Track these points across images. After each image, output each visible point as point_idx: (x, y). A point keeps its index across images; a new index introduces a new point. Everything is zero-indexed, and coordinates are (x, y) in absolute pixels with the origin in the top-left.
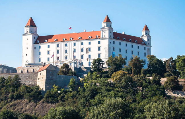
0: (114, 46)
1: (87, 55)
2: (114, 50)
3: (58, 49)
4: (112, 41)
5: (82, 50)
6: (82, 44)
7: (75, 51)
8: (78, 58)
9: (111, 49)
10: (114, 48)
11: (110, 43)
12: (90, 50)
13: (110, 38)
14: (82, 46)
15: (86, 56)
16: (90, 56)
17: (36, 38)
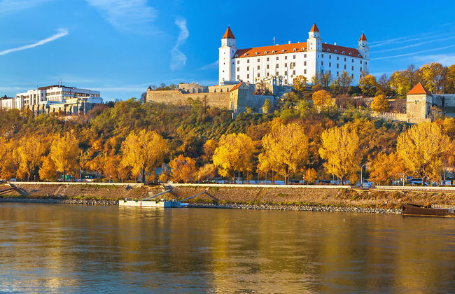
0: (322, 60)
1: (292, 70)
2: (322, 64)
3: (259, 64)
4: (320, 54)
5: (286, 65)
6: (286, 58)
7: (277, 66)
8: (282, 73)
9: (319, 64)
10: (322, 62)
11: (317, 56)
12: (294, 64)
13: (317, 51)
14: (286, 61)
15: (290, 72)
16: (294, 72)
17: (235, 52)
